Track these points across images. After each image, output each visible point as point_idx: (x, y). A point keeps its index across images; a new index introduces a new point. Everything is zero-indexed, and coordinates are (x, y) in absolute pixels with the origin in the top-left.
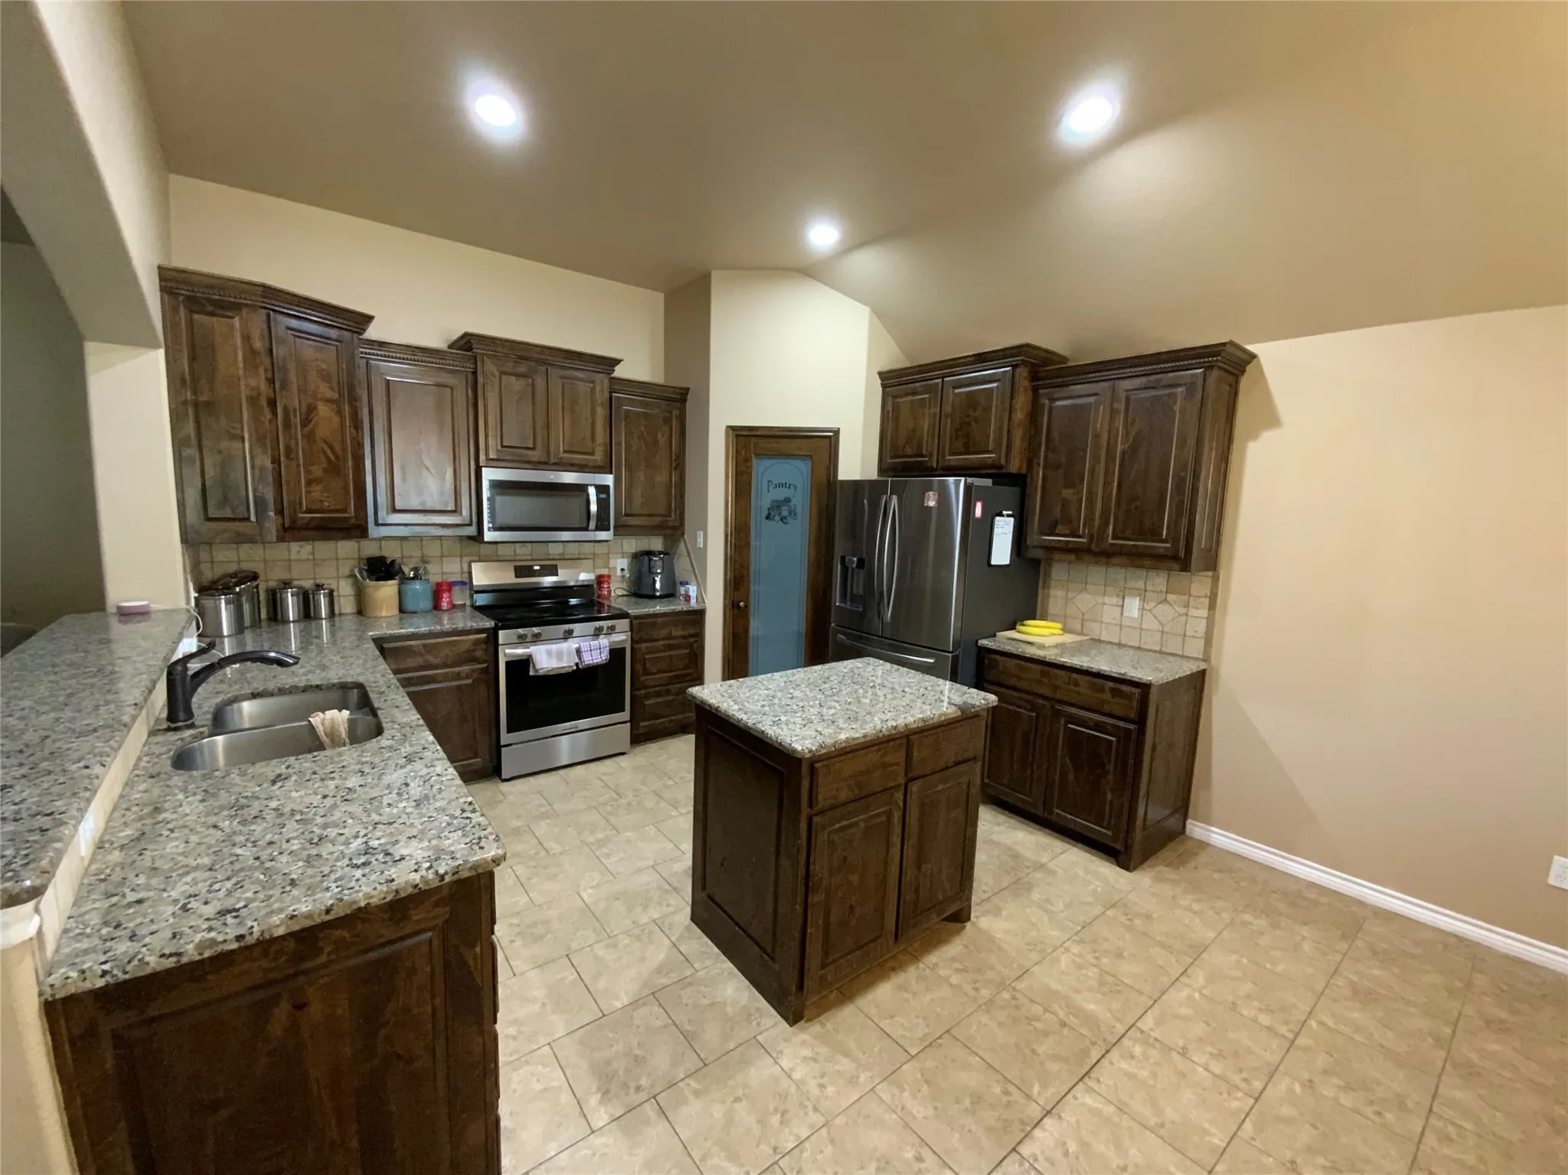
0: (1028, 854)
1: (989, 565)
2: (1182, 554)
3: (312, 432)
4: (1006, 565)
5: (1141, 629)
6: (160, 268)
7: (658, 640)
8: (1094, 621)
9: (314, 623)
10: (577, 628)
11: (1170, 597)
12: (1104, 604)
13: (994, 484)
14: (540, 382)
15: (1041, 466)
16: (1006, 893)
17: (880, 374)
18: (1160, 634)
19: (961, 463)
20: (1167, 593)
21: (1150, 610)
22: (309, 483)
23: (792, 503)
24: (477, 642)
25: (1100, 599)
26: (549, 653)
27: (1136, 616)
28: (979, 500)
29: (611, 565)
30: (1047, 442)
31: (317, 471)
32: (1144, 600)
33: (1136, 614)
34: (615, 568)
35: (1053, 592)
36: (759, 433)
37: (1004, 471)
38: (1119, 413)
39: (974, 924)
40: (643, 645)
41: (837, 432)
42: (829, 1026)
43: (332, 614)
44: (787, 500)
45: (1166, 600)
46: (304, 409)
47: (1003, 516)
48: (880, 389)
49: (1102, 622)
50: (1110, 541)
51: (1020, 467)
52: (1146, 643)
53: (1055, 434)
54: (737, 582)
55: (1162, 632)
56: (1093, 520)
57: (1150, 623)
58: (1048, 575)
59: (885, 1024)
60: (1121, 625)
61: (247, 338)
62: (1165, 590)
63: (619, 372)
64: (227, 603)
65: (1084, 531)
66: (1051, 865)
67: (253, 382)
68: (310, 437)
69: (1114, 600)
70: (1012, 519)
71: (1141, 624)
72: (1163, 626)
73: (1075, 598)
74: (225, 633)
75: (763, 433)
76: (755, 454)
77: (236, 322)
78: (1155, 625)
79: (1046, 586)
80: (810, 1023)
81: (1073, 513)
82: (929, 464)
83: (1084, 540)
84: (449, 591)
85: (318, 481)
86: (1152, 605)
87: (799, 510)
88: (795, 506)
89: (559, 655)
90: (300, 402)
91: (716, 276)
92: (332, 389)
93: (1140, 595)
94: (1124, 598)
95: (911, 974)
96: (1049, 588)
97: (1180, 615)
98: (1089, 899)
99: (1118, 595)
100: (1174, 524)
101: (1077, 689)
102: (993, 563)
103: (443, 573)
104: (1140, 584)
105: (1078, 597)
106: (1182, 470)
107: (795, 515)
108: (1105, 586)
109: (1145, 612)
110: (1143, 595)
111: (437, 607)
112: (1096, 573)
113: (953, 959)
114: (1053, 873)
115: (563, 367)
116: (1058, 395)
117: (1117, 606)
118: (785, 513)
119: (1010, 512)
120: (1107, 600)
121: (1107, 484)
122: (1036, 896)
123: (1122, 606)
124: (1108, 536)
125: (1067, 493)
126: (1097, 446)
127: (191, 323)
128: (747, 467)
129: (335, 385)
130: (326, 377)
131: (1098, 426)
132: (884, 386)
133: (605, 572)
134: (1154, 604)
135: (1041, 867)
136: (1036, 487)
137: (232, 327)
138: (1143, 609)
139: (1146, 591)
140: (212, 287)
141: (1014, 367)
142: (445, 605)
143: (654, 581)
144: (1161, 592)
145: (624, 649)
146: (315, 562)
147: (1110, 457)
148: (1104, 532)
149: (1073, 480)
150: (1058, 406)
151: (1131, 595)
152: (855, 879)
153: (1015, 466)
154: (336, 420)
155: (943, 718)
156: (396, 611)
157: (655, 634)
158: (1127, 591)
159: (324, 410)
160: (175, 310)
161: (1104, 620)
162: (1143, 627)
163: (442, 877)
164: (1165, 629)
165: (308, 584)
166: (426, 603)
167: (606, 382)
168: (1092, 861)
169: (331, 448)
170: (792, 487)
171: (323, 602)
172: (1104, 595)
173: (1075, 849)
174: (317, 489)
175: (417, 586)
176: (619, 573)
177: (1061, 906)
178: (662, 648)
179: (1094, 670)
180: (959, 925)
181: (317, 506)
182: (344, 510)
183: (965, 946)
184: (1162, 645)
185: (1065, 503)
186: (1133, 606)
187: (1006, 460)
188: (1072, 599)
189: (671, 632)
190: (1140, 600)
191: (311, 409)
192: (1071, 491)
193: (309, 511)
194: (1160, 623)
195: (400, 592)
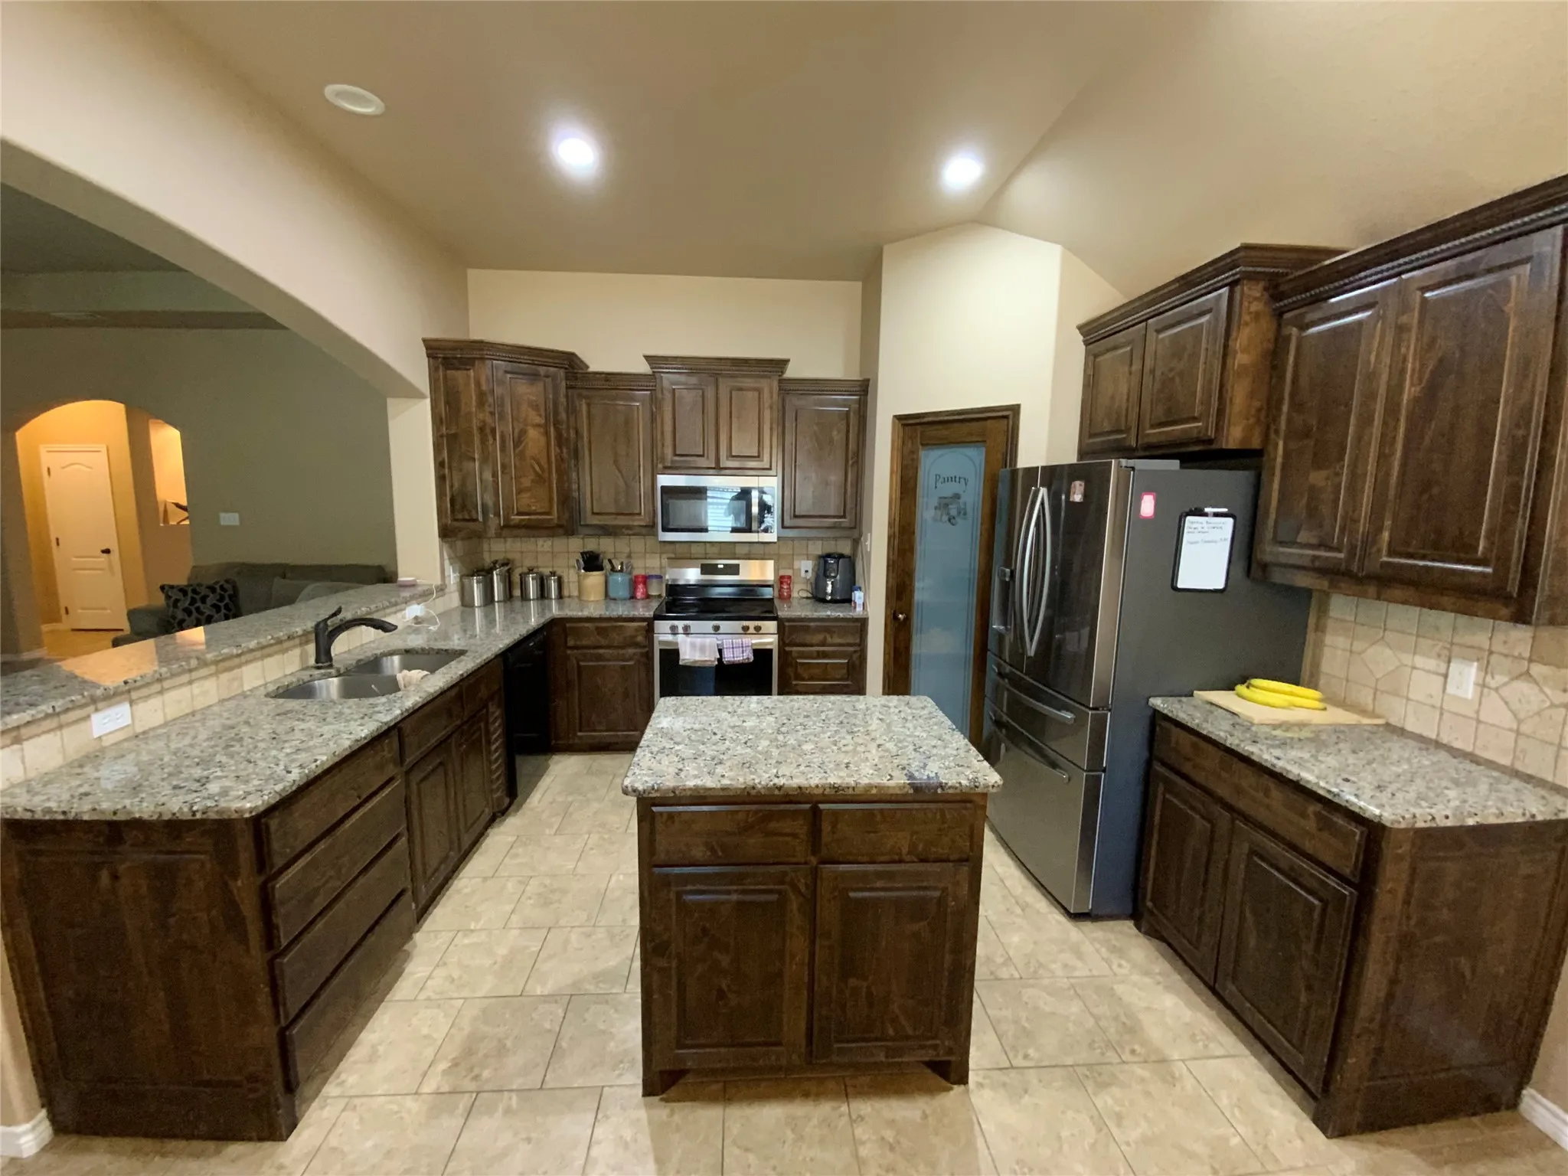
0: (1155, 1034)
1: (1175, 589)
2: (1513, 588)
3: (522, 453)
4: (1216, 591)
5: (1479, 721)
6: (425, 341)
7: (812, 646)
8: (1396, 693)
9: (546, 601)
10: (725, 626)
11: (1537, 669)
12: (1414, 668)
13: (1182, 467)
14: (710, 393)
15: (1282, 434)
16: (1059, 1072)
17: (1080, 328)
18: (1513, 735)
19: (1163, 438)
20: (1530, 660)
21: (1497, 690)
22: (519, 492)
23: (961, 501)
24: (637, 630)
25: (1407, 659)
26: (693, 646)
27: (1470, 696)
28: (1149, 491)
29: (796, 567)
30: (1292, 395)
31: (527, 482)
32: (1486, 669)
33: (1469, 691)
34: (800, 570)
35: (1329, 639)
36: (926, 420)
37: (1214, 446)
38: (1409, 330)
39: (967, 1091)
40: (795, 649)
41: (1015, 409)
42: (677, 1118)
43: (560, 596)
44: (957, 496)
45: (1528, 672)
46: (516, 435)
47: (1206, 515)
48: (1081, 348)
49: (1408, 699)
50: (1385, 559)
51: (1246, 438)
52: (1485, 748)
53: (1304, 382)
54: (900, 591)
55: (1518, 733)
56: (1356, 521)
57: (1496, 713)
58: (1323, 610)
59: (733, 1152)
60: (1441, 708)
61: (478, 384)
62: (1527, 654)
63: (791, 372)
64: (478, 582)
65: (1341, 540)
66: (1179, 1069)
67: (481, 416)
68: (521, 456)
69: (1432, 664)
70: (1230, 521)
71: (1478, 712)
72: (1520, 722)
73: (1364, 651)
74: (476, 604)
75: (930, 419)
76: (922, 445)
77: (472, 373)
78: (1507, 720)
79: (1320, 628)
80: (663, 1103)
81: (1325, 510)
82: (1127, 444)
83: (1342, 556)
84: (645, 583)
85: (527, 490)
86: (1500, 679)
87: (969, 510)
88: (965, 504)
89: (703, 649)
90: (513, 428)
91: (886, 248)
92: (540, 416)
93: (1478, 660)
94: (1449, 662)
95: (823, 1110)
96: (1323, 631)
97: (1553, 706)
98: (1199, 1148)
99: (1439, 656)
100: (1501, 531)
101: (1266, 801)
102: (1181, 584)
103: (645, 568)
104: (1481, 639)
105: (1370, 651)
106: (1518, 426)
107: (965, 514)
108: (1418, 636)
109: (1486, 690)
110: (1486, 660)
111: (633, 597)
112: (1405, 616)
113: (891, 1123)
114: (1171, 1080)
115: (732, 376)
116: (1310, 317)
117: (1438, 674)
118: (953, 512)
119: (1225, 510)
120: (1419, 661)
121: (1383, 458)
122: (1105, 1101)
123: (1446, 676)
124: (1379, 551)
125: (1317, 478)
126: (1370, 396)
127: (445, 376)
128: (913, 460)
129: (543, 413)
130: (536, 408)
131: (1373, 358)
132: (1087, 343)
133: (789, 572)
134: (1506, 679)
135: (1161, 1061)
136: (1273, 468)
137: (468, 376)
138: (1483, 686)
139: (1491, 653)
140: (455, 349)
141: (1232, 285)
142: (639, 595)
143: (827, 585)
144: (1520, 657)
145: (771, 651)
146: (553, 554)
147: (1392, 410)
148: (1374, 542)
149: (1326, 456)
150: (1312, 335)
151: (1466, 659)
152: (725, 960)
153: (1234, 436)
154: (543, 440)
155: (874, 791)
156: (600, 596)
157: (808, 639)
158: (1455, 649)
159: (533, 434)
160: (437, 369)
161: (1411, 696)
162: (1482, 718)
163: (194, 813)
164: (1524, 728)
165: (546, 571)
166: (623, 592)
167: (775, 384)
168: (1267, 1092)
169: (539, 464)
170: (962, 481)
171: (553, 586)
172: (1415, 653)
173: (1253, 1060)
174: (525, 495)
175: (619, 578)
176: (803, 574)
177: (1135, 1135)
178: (815, 655)
179: (1291, 777)
180: (944, 1083)
181: (526, 510)
182: (548, 513)
183: (925, 1116)
184: (1515, 757)
185: (1314, 492)
186: (1465, 678)
187: (1217, 430)
188: (1360, 654)
189: (825, 638)
190: (1479, 669)
191: (523, 433)
192: (1323, 473)
193: (519, 514)
194: (1515, 715)
195: (606, 582)
